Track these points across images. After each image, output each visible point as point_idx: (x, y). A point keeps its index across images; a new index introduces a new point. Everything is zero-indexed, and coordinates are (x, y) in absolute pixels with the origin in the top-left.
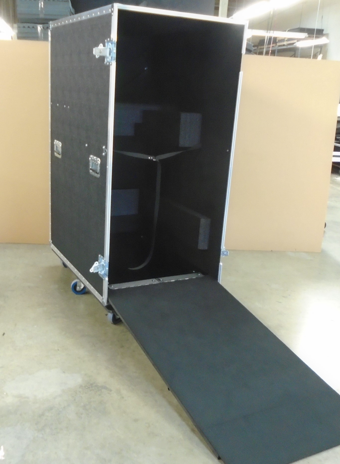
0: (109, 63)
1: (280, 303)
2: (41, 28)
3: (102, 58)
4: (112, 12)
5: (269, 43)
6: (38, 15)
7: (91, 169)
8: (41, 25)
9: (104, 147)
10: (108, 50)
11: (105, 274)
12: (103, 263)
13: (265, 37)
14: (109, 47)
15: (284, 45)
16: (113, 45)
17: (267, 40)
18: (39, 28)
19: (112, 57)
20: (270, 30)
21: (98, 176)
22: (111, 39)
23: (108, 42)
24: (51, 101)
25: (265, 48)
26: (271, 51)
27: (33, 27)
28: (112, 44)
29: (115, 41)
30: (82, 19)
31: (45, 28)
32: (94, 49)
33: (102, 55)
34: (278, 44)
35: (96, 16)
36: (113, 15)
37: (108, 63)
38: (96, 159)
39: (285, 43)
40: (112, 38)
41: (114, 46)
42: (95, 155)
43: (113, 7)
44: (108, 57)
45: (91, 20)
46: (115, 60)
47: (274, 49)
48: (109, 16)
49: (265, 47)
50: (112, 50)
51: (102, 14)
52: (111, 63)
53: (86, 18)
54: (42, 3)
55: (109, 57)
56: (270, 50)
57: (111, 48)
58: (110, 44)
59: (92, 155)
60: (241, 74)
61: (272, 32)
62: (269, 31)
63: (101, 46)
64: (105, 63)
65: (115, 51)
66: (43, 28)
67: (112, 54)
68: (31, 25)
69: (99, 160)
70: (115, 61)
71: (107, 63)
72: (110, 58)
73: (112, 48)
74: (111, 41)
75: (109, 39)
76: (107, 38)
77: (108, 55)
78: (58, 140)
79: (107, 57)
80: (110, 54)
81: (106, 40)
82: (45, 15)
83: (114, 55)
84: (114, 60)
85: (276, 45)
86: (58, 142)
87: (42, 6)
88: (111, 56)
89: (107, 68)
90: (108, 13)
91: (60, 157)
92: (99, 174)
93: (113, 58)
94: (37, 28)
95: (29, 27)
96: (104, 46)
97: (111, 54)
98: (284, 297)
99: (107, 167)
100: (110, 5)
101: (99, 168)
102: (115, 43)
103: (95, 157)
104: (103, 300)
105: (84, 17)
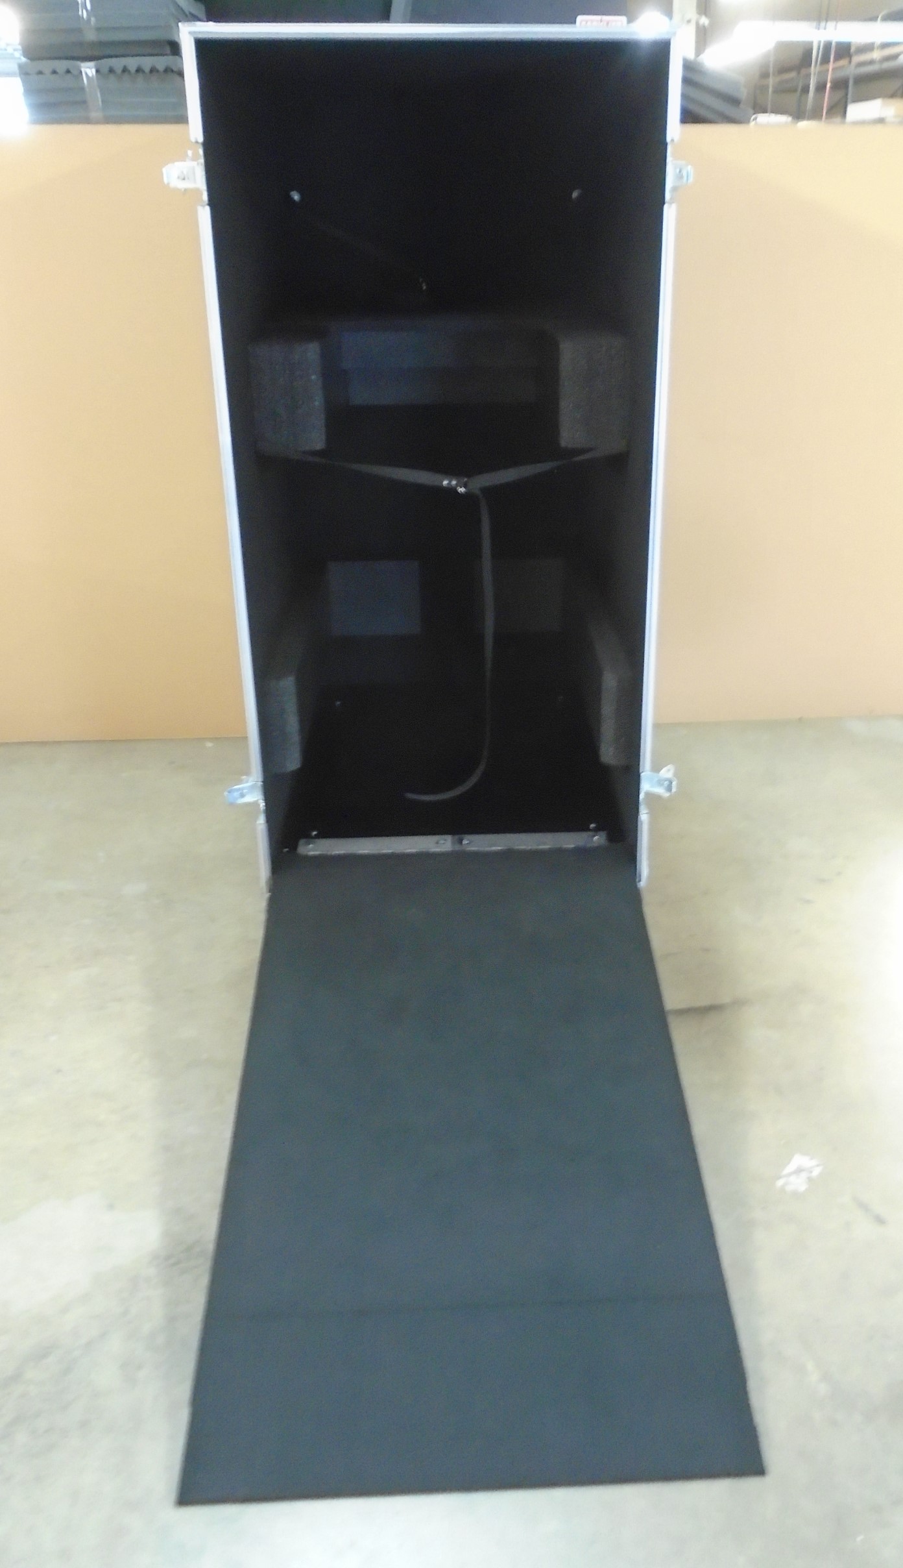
1: (808, 902)
2: (91, 70)
5: (825, 60)
6: (80, 31)
8: (92, 64)
13: (811, 43)
15: (871, 62)
17: (819, 49)
18: (88, 71)
20: (827, 21)
25: (815, 74)
26: (831, 82)
27: (68, 72)
31: (105, 70)
32: (164, 170)
34: (857, 59)
39: (876, 55)
47: (841, 74)
49: (814, 69)
56: (829, 80)
61: (831, 25)
62: (823, 24)
66: (97, 70)
68: (62, 65)
85: (850, 62)
94: (80, 72)
95: (54, 72)
98: (823, 881)
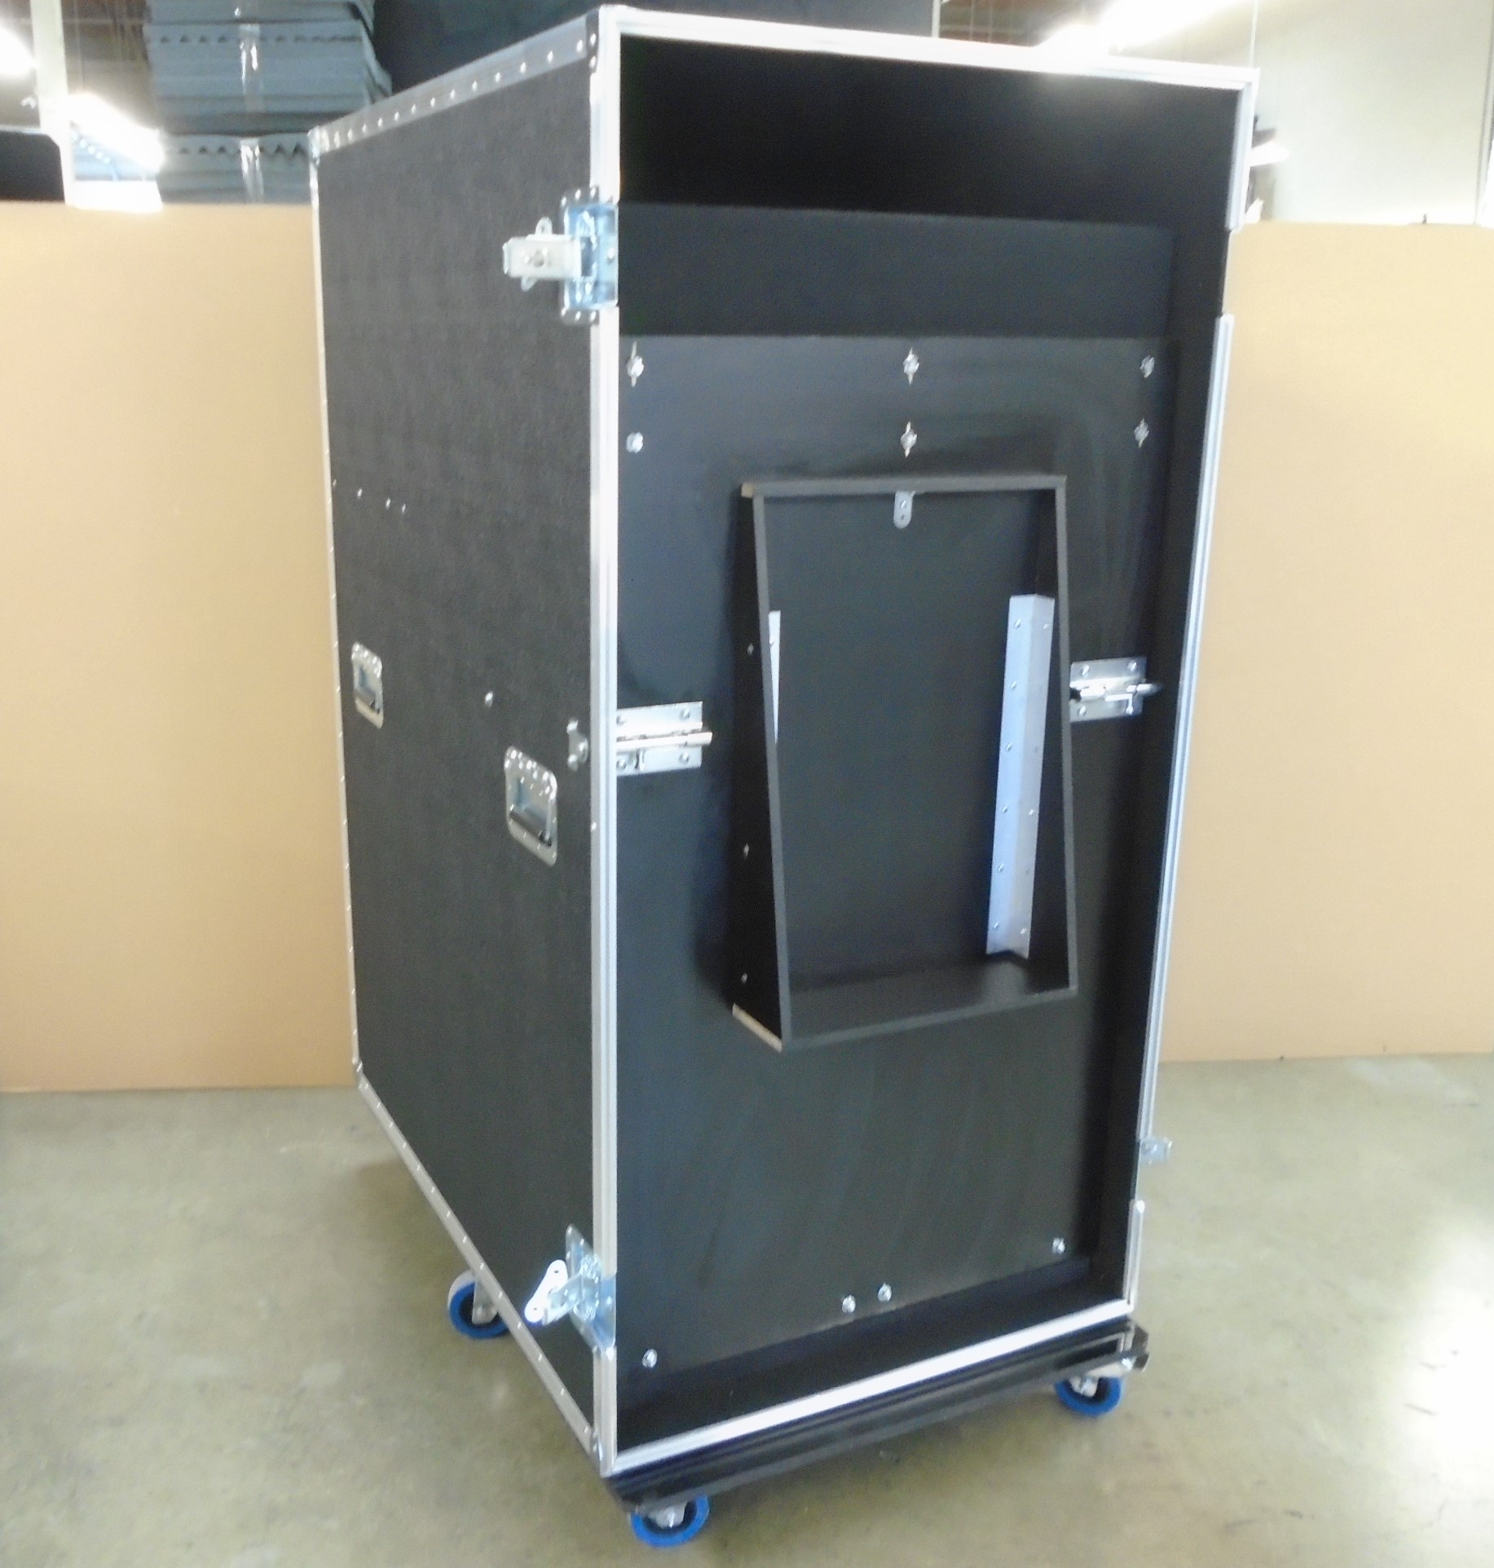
0: (586, 313)
2: (253, 149)
3: (551, 290)
4: (592, 51)
6: (241, 99)
7: (513, 815)
8: (254, 141)
9: (572, 726)
10: (577, 249)
11: (599, 1320)
12: (585, 1269)
14: (580, 232)
16: (602, 221)
18: (248, 151)
19: (596, 284)
21: (551, 855)
22: (593, 193)
23: (576, 209)
24: (334, 475)
27: (222, 150)
28: (594, 214)
29: (610, 201)
30: (448, 105)
31: (272, 150)
32: (508, 246)
33: (545, 273)
35: (513, 80)
36: (594, 70)
37: (578, 316)
38: (535, 775)
40: (597, 190)
41: (609, 229)
42: (531, 752)
43: (593, 25)
44: (578, 286)
45: (485, 104)
46: (613, 298)
48: (580, 73)
50: (594, 246)
51: (538, 71)
52: (593, 316)
53: (464, 98)
54: (254, 51)
55: (583, 285)
57: (593, 240)
58: (586, 215)
59: (519, 748)
60: (1227, 326)
63: (543, 229)
64: (563, 312)
65: (610, 248)
66: (261, 150)
67: (598, 268)
68: (214, 142)
69: (549, 782)
70: (616, 301)
71: (572, 313)
72: (589, 288)
73: (598, 240)
74: (590, 202)
75: (578, 194)
76: (566, 188)
77: (576, 272)
78: (369, 645)
79: (573, 286)
80: (586, 271)
81: (564, 201)
82: (266, 98)
83: (610, 273)
84: (609, 296)
86: (366, 653)
87: (255, 65)
88: (592, 279)
89: (578, 337)
90: (569, 59)
91: (378, 719)
92: (554, 845)
93: (603, 289)
94: (239, 152)
95: (204, 150)
96: (558, 229)
97: (594, 267)
99: (594, 826)
100: (580, 21)
101: (552, 821)
102: (610, 214)
103: (531, 764)
104: (595, 1448)
105: (453, 94)
